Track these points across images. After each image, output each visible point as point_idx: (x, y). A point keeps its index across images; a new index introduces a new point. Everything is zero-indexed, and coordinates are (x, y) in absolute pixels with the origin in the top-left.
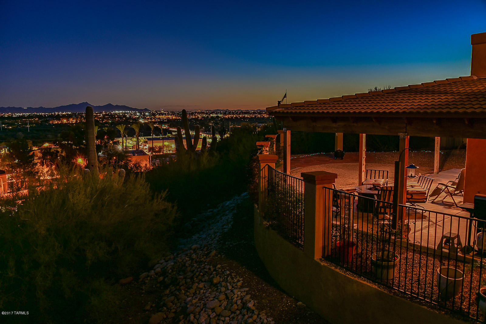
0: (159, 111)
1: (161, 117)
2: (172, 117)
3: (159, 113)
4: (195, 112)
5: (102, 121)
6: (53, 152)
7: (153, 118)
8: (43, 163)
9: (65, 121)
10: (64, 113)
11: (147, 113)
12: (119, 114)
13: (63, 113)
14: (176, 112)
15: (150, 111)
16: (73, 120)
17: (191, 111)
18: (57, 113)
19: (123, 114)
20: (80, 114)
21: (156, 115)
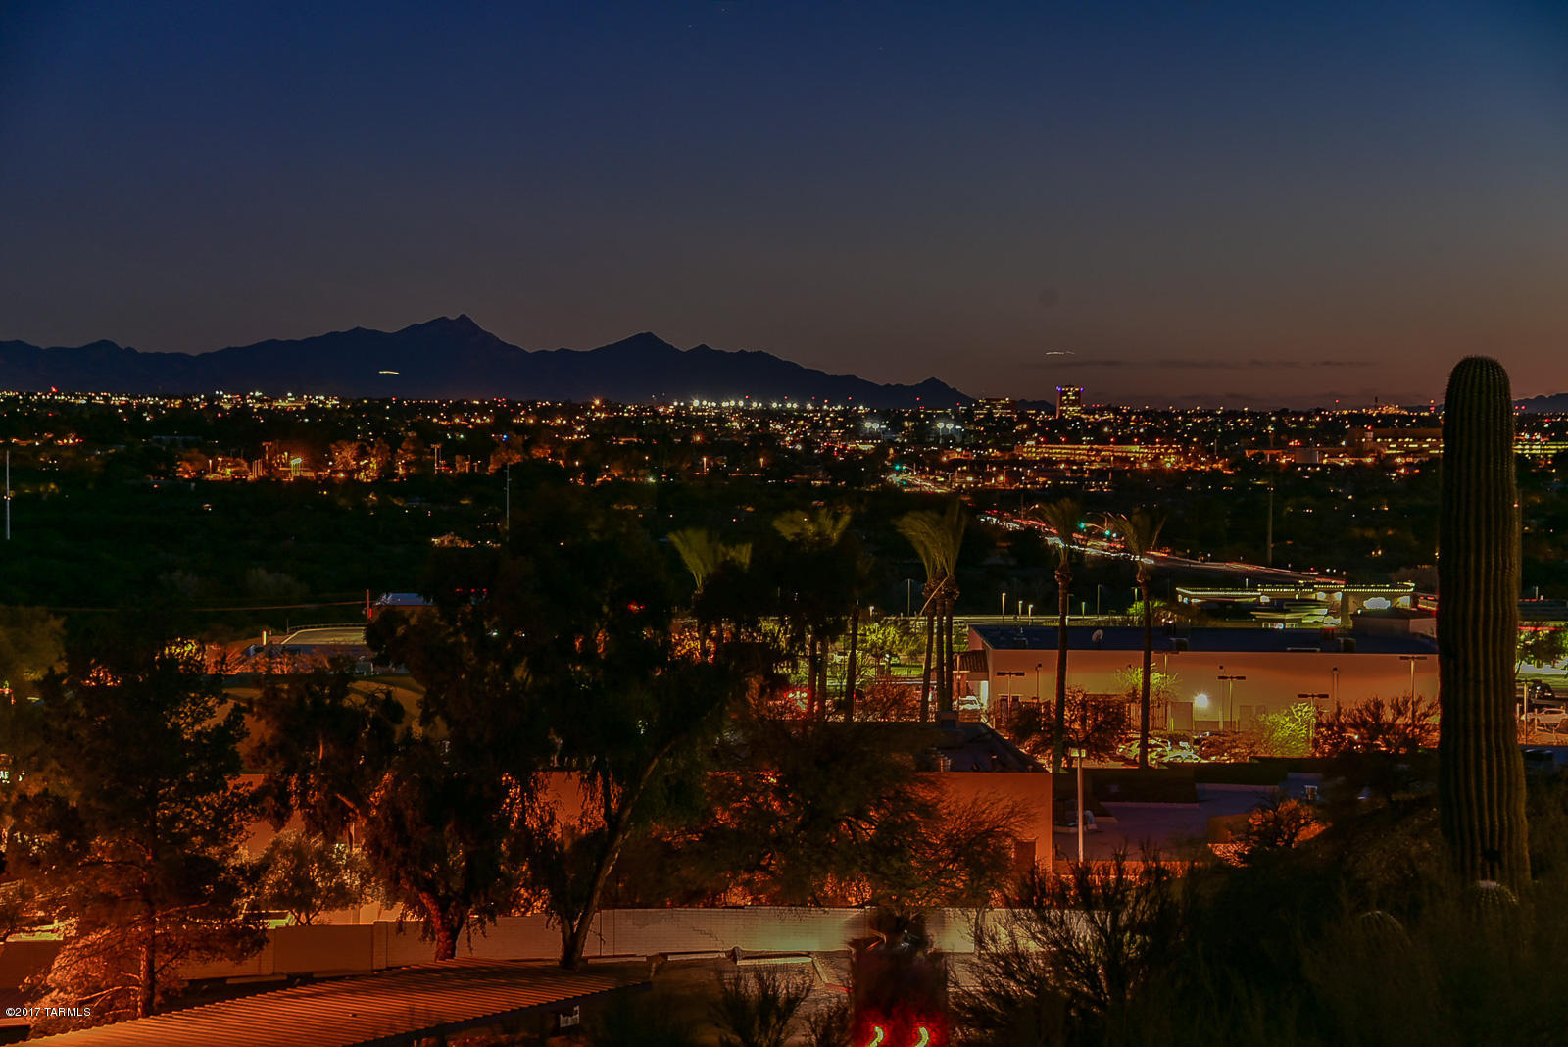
0: (1039, 405)
1: (1059, 452)
2: (1157, 457)
3: (1043, 422)
4: (1359, 420)
5: (589, 479)
6: (357, 716)
7: (994, 462)
8: (283, 797)
9: (295, 465)
10: (287, 402)
11: (946, 417)
12: (720, 419)
13: (280, 404)
14: (1187, 418)
15: (965, 400)
16: (357, 459)
17: (1318, 411)
18: (227, 401)
19: (750, 427)
20: (413, 409)
21: (1022, 437)
